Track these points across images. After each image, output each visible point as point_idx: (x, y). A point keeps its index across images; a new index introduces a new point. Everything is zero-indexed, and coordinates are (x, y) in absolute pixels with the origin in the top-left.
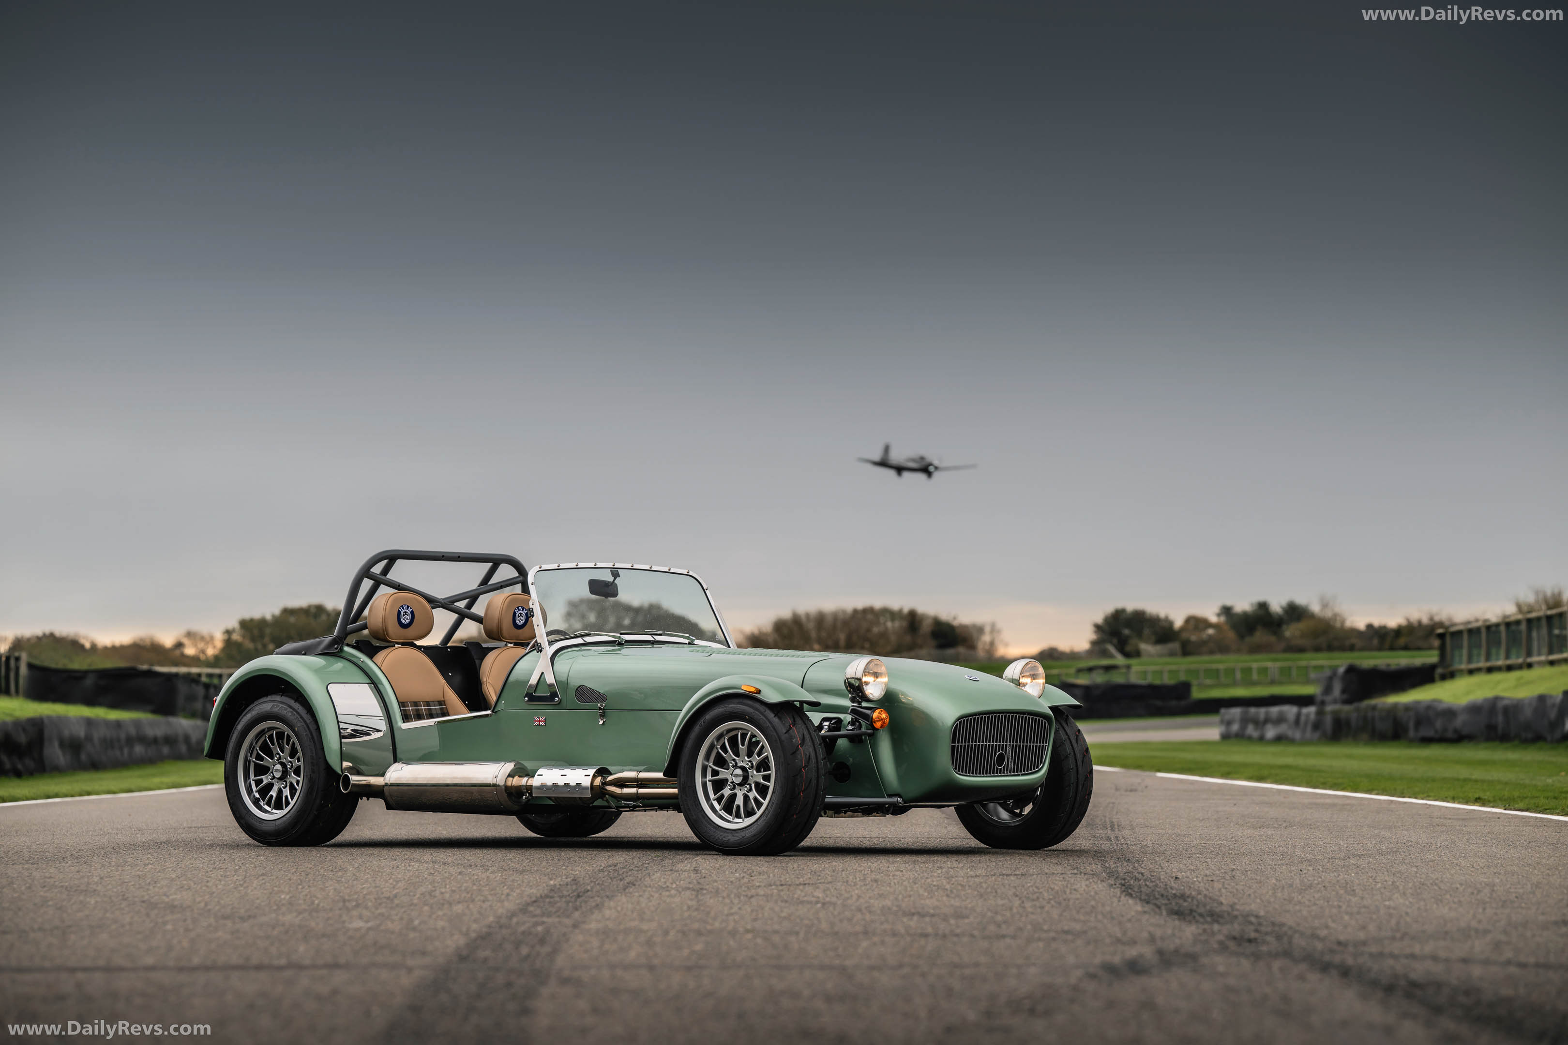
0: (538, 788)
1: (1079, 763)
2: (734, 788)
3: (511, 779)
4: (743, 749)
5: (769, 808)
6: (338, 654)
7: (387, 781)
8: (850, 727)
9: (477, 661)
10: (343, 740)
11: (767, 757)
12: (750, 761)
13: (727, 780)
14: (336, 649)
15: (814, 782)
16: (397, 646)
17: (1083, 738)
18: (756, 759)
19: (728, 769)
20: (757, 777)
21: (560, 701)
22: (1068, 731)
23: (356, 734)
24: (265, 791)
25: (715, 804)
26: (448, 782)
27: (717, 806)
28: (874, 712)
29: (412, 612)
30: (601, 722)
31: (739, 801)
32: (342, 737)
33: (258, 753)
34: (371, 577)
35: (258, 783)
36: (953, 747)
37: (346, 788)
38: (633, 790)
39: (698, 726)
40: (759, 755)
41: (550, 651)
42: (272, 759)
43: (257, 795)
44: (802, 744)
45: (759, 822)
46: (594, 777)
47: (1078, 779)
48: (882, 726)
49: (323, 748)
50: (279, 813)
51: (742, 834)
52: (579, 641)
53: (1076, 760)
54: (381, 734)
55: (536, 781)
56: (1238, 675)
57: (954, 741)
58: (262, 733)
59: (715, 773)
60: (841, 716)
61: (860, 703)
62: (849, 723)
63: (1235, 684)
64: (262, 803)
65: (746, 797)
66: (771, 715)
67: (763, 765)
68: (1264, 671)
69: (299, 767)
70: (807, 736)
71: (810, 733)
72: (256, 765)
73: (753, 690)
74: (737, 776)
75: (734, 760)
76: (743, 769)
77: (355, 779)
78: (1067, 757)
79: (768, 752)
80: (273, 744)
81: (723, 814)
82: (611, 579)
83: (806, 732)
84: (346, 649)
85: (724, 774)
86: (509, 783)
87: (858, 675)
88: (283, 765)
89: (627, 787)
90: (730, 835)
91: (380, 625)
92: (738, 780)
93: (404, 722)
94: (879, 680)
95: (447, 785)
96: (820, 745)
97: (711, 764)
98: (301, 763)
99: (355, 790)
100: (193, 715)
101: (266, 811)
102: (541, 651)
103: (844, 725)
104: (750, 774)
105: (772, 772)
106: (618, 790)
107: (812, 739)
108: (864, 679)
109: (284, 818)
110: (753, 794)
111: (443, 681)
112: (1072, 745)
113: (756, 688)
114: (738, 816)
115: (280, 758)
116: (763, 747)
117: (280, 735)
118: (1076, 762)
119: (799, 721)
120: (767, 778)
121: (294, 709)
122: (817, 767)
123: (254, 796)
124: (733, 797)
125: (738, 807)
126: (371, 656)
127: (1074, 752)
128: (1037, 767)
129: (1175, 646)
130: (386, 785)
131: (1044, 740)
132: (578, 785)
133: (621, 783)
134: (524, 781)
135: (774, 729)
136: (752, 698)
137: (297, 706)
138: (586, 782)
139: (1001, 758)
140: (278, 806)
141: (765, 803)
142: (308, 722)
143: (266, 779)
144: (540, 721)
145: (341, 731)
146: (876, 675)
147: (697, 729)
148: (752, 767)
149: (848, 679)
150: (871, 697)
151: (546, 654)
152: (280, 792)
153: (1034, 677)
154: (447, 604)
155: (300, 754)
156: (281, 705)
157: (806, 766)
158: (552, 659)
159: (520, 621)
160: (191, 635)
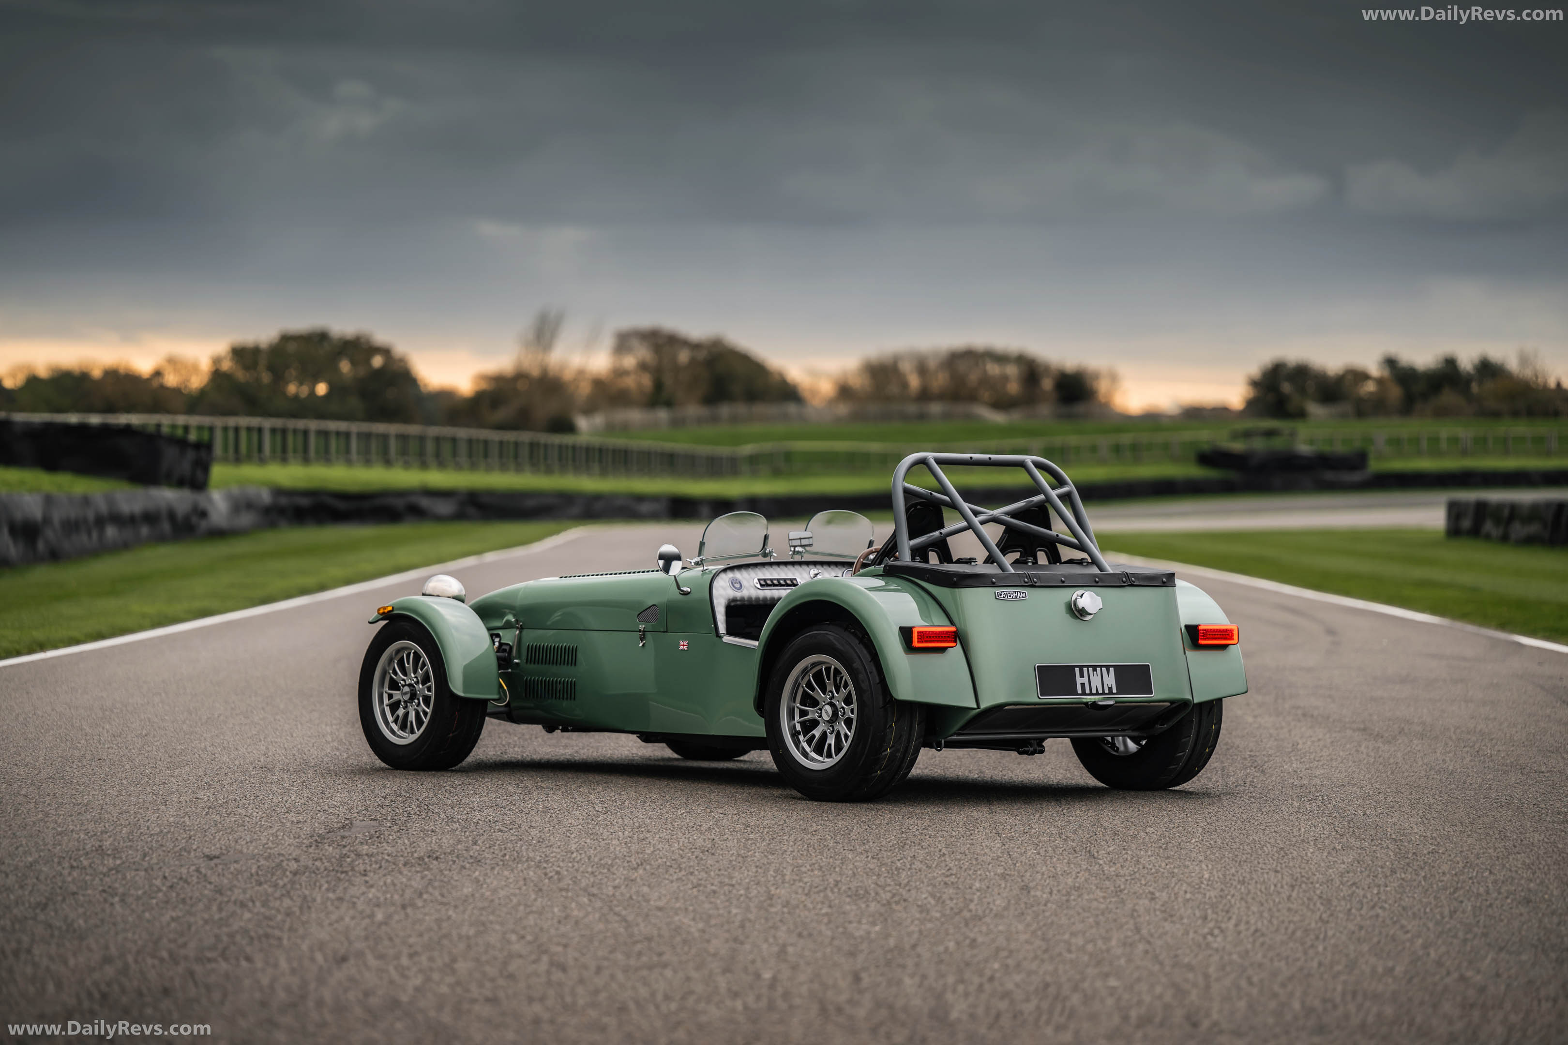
56: (1425, 444)
63: (1419, 453)
68: (1454, 440)
100: (180, 483)
129: (1347, 407)
160: (172, 361)
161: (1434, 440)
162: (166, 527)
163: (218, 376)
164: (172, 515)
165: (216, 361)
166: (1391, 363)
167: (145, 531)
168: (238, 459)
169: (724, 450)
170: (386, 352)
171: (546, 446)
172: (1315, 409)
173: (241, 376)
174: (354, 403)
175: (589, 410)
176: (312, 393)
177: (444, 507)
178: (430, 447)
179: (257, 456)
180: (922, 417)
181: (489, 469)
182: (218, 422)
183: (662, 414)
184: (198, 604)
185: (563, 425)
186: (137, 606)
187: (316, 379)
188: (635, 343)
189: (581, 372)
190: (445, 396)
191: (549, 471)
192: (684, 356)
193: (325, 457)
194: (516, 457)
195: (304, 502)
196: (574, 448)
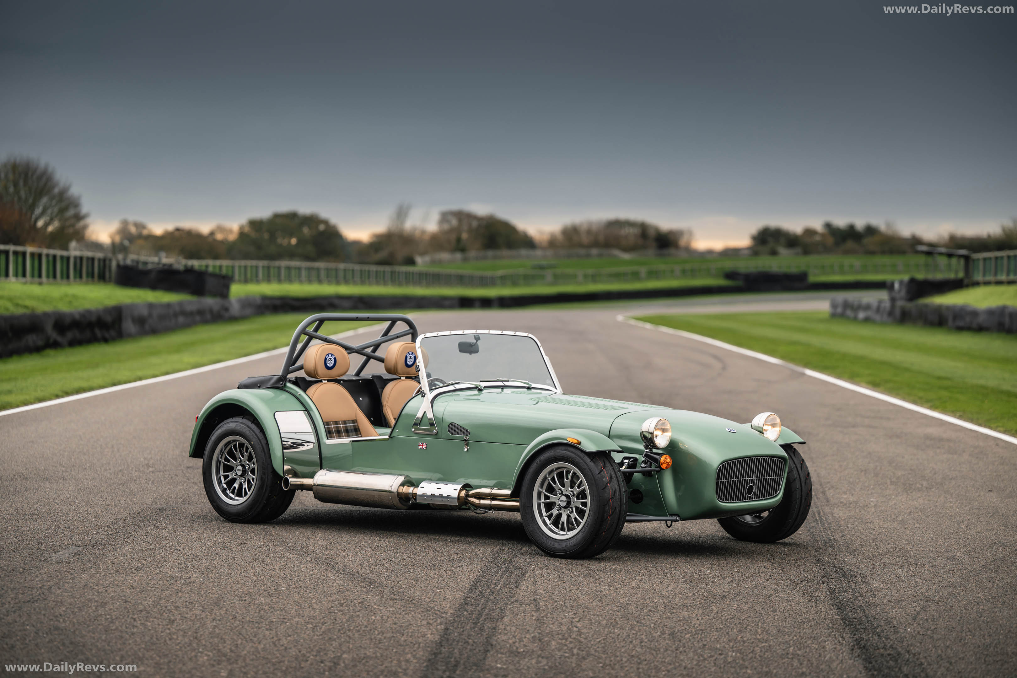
0: (420, 496)
1: (803, 484)
2: (560, 510)
3: (401, 487)
4: (567, 482)
5: (585, 526)
6: (283, 388)
7: (315, 482)
8: (643, 465)
9: (380, 390)
10: (284, 451)
11: (584, 489)
12: (572, 491)
13: (555, 503)
14: (282, 384)
15: (618, 509)
16: (324, 381)
17: (806, 465)
18: (576, 490)
19: (556, 495)
20: (577, 502)
21: (437, 434)
22: (796, 461)
23: (294, 445)
24: (230, 483)
25: (547, 520)
26: (358, 486)
27: (548, 522)
28: (661, 456)
29: (335, 359)
30: (466, 450)
31: (564, 519)
32: (284, 448)
33: (226, 457)
34: (306, 334)
35: (226, 477)
36: (717, 483)
37: (286, 487)
38: (488, 502)
39: (535, 464)
40: (579, 487)
41: (430, 395)
42: (236, 461)
43: (225, 486)
44: (610, 481)
45: (578, 536)
46: (461, 490)
47: (802, 495)
48: (667, 467)
49: (270, 458)
50: (241, 500)
51: (566, 544)
52: (451, 388)
53: (801, 481)
54: (311, 446)
55: (419, 491)
56: (836, 268)
57: (718, 479)
58: (229, 443)
59: (547, 498)
60: (637, 456)
61: (651, 449)
62: (643, 462)
63: (834, 273)
64: (228, 492)
65: (569, 516)
66: (588, 460)
67: (582, 495)
68: (851, 266)
69: (254, 469)
70: (613, 475)
71: (615, 473)
72: (224, 464)
73: (575, 441)
74: (563, 501)
75: (560, 489)
76: (567, 496)
77: (293, 480)
78: (795, 480)
79: (586, 486)
80: (236, 451)
81: (552, 527)
82: (475, 341)
83: (613, 473)
84: (289, 385)
85: (553, 498)
86: (400, 491)
87: (651, 431)
88: (243, 466)
89: (483, 499)
90: (557, 543)
91: (312, 368)
92: (563, 504)
93: (328, 439)
94: (665, 434)
95: (357, 489)
96: (623, 481)
97: (544, 491)
98: (255, 466)
99: (292, 488)
100: (215, 295)
101: (231, 499)
102: (424, 396)
103: (639, 463)
104: (572, 501)
105: (588, 500)
106: (477, 501)
107: (617, 477)
108: (656, 433)
109: (243, 505)
110: (574, 515)
111: (355, 406)
112: (798, 472)
113: (577, 440)
114: (563, 529)
115: (241, 461)
116: (581, 482)
117: (241, 445)
118: (801, 484)
119: (608, 464)
120: (584, 504)
121: (251, 429)
122: (621, 498)
123: (223, 487)
124: (559, 516)
125: (563, 523)
126: (305, 390)
127: (799, 476)
128: (776, 493)
129: (799, 250)
130: (314, 485)
131: (781, 474)
132: (449, 496)
133: (479, 496)
134: (411, 490)
135: (590, 470)
136: (574, 447)
137: (253, 426)
138: (455, 494)
139: (751, 488)
140: (239, 495)
141: (583, 522)
142: (261, 438)
143: (231, 475)
144: (422, 445)
145: (284, 443)
146: (664, 430)
147: (534, 466)
148: (574, 495)
149: (643, 432)
150: (659, 446)
151: (428, 399)
152: (241, 485)
153: (773, 425)
154: (360, 351)
155: (255, 460)
156: (242, 425)
157: (612, 498)
158: (432, 402)
159: (410, 362)
160: (221, 229)
161: (841, 266)
162: (208, 316)
163: (242, 234)
164: (211, 311)
165: (241, 228)
166: (828, 226)
167: (198, 318)
168: (246, 281)
169: (488, 273)
170: (326, 222)
171: (399, 273)
172: (783, 251)
173: (253, 235)
174: (310, 249)
175: (422, 254)
176: (289, 243)
177: (346, 304)
178: (341, 274)
179: (255, 279)
180: (588, 256)
181: (370, 284)
182: (237, 263)
183: (458, 256)
184: (214, 358)
185: (411, 262)
186: (187, 358)
187: (291, 235)
188: (450, 217)
189: (423, 232)
190: (356, 243)
191: (400, 285)
192: (475, 224)
193: (289, 280)
194: (384, 277)
195: (278, 302)
196: (413, 273)
